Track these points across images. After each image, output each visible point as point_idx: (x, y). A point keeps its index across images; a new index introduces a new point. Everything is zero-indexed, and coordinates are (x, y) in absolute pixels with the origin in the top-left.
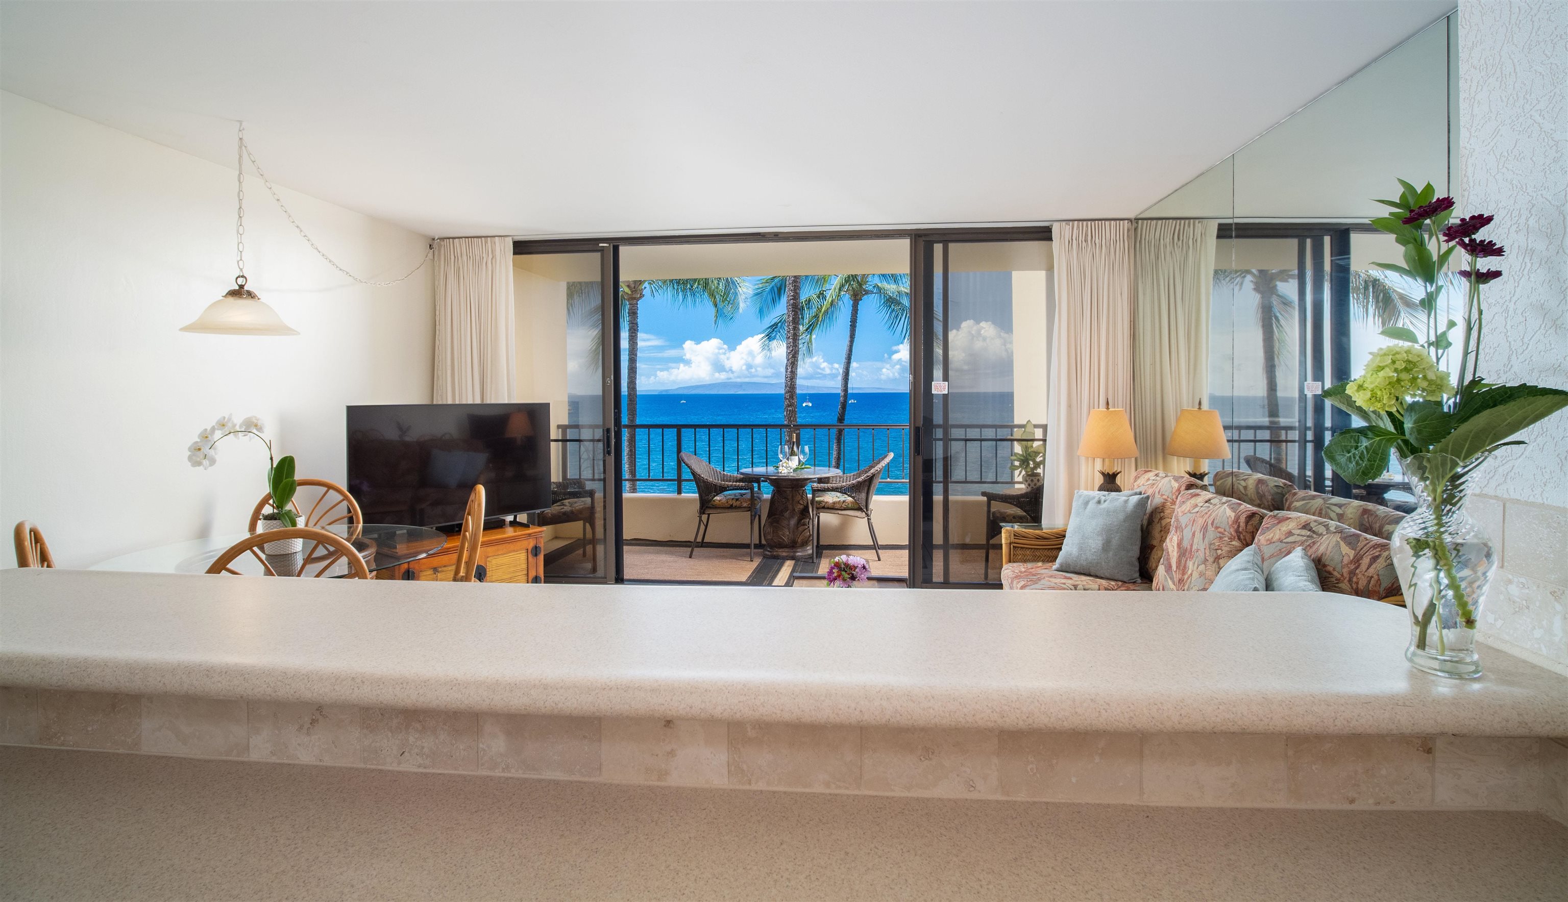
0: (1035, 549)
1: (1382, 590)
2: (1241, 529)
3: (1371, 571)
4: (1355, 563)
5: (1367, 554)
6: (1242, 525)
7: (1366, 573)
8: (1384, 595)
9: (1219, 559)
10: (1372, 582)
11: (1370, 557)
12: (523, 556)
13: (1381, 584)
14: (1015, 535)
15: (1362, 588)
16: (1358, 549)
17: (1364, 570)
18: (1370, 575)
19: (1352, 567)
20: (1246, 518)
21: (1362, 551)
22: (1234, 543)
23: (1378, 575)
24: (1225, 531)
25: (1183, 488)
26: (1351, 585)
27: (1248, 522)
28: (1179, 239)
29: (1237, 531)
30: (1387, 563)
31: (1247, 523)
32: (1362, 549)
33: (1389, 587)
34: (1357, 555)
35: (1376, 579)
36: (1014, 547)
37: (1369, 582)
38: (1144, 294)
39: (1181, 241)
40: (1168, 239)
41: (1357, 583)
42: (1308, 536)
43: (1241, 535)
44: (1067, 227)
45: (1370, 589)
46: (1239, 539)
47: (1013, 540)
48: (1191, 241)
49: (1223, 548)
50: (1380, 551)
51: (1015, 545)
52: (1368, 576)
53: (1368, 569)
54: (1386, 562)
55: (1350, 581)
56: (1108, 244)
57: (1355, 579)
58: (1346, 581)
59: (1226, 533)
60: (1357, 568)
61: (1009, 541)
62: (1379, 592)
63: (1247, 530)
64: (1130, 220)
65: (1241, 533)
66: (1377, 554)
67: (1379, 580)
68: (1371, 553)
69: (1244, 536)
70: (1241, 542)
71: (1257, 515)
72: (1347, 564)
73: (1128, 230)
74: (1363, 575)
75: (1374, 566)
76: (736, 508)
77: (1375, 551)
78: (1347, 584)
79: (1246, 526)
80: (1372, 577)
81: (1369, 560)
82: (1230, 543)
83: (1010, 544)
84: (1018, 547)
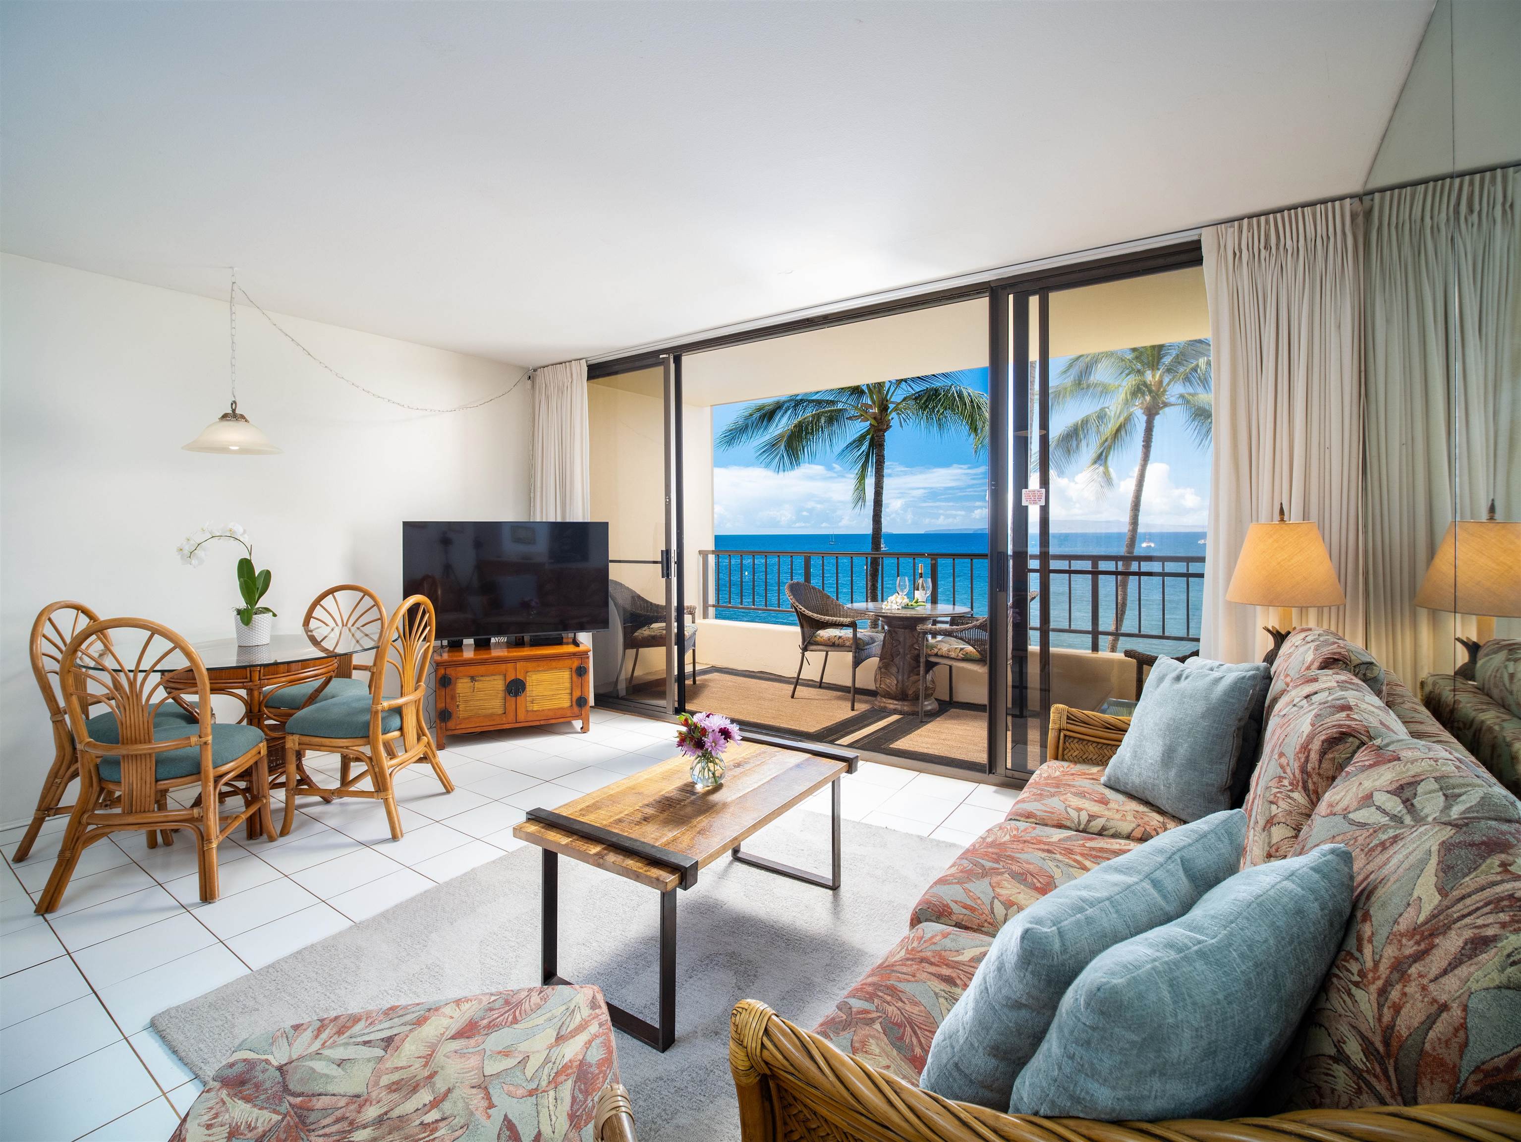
0: (1104, 744)
1: (1466, 1067)
2: (1309, 767)
3: (1451, 983)
4: (1423, 939)
5: (1467, 920)
6: (1314, 756)
7: (1432, 987)
8: (1472, 1088)
9: (1272, 824)
10: (1440, 1028)
11: (1468, 934)
12: (566, 675)
13: (1466, 1044)
14: (1068, 718)
15: (1405, 1033)
16: (1456, 894)
17: (1431, 976)
18: (1443, 998)
19: (1410, 948)
20: (1323, 742)
21: (1460, 906)
22: (1295, 795)
23: (1465, 1008)
24: (1288, 764)
25: (1316, 664)
26: (1380, 1006)
27: (1325, 754)
28: (1471, 210)
29: (1303, 770)
30: (1503, 978)
31: (1323, 753)
32: (1463, 898)
33: (1497, 1069)
34: (1440, 913)
35: (1457, 1021)
36: (1065, 736)
37: (1430, 1021)
38: (1388, 321)
39: (1475, 215)
40: (1443, 215)
41: (1397, 1009)
42: (1393, 817)
43: (1310, 781)
44: (1230, 230)
45: (1428, 1047)
46: (1305, 788)
47: (1064, 725)
48: (1499, 208)
49: (1281, 803)
50: (1504, 925)
51: (1068, 733)
52: (1434, 1001)
53: (1445, 972)
54: (1503, 970)
55: (1383, 992)
56: (1311, 245)
57: (1395, 994)
58: (1373, 988)
59: (1288, 770)
60: (1418, 957)
61: (1057, 726)
62: (1455, 1070)
63: (1321, 772)
64: (1352, 197)
65: (1309, 775)
66: (1490, 932)
67: (1463, 1026)
68: (1480, 922)
69: (1314, 783)
70: (1308, 796)
71: (1351, 739)
72: (1402, 935)
73: (1354, 216)
74: (1424, 988)
75: (1463, 971)
76: (838, 646)
77: (1491, 919)
78: (1373, 998)
79: (1320, 761)
80: (1444, 1007)
81: (1460, 943)
82: (1292, 794)
83: (1060, 730)
84: (1075, 738)
